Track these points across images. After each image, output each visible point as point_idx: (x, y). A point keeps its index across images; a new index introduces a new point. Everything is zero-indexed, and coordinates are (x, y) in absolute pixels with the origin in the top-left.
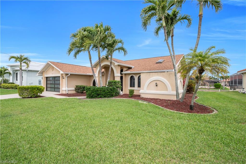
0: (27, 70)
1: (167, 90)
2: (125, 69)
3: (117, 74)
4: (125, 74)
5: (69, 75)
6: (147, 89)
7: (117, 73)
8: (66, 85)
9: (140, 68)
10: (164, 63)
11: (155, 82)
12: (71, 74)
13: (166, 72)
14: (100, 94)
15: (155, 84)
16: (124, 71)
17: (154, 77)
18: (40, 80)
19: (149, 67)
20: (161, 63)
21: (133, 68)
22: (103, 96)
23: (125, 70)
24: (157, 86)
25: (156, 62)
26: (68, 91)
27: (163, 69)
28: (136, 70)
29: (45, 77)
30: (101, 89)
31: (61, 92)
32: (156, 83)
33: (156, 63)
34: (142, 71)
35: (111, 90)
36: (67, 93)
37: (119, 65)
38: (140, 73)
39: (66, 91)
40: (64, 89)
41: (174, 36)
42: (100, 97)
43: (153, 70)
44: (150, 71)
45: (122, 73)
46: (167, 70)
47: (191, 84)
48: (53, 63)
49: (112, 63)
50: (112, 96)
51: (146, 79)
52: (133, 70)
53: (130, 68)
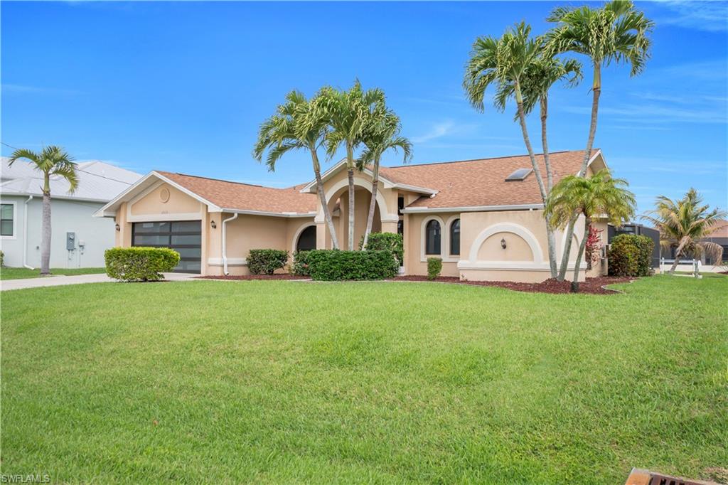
0: (31, 197)
1: (532, 259)
2: (409, 200)
3: (389, 215)
4: (411, 215)
5: (236, 215)
6: (478, 255)
7: (389, 212)
8: (224, 250)
9: (456, 196)
10: (529, 181)
11: (500, 238)
12: (239, 215)
13: (531, 210)
14: (352, 270)
15: (500, 244)
16: (409, 206)
17: (498, 224)
18: (73, 234)
19: (485, 195)
20: (522, 180)
21: (433, 196)
22: (359, 276)
23: (409, 203)
24: (504, 247)
25: (507, 178)
26: (229, 266)
27: (523, 202)
28: (444, 202)
29: (129, 223)
30: (355, 256)
31: (206, 271)
32: (503, 241)
33: (507, 180)
34: (462, 206)
35: (381, 260)
36: (226, 273)
37: (394, 189)
38: (459, 213)
39: (223, 266)
40: (215, 260)
41: (547, 118)
42: (352, 278)
43: (495, 203)
44: (487, 205)
45: (401, 211)
46: (535, 203)
47: (620, 247)
48: (179, 177)
49: (378, 183)
50: (381, 275)
51: (475, 231)
52: (436, 202)
53: (423, 197)
